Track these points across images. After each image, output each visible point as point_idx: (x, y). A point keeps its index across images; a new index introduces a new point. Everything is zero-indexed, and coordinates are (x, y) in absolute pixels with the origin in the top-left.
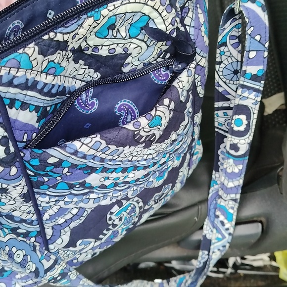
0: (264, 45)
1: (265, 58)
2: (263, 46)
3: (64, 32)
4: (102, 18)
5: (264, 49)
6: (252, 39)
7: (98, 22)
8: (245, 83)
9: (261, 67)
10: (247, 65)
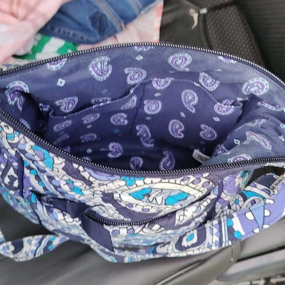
0: (264, 224)
1: (253, 232)
2: (262, 223)
3: (92, 175)
4: (135, 186)
5: (260, 225)
6: (263, 208)
7: (130, 187)
8: (223, 223)
9: (243, 233)
10: (239, 216)
